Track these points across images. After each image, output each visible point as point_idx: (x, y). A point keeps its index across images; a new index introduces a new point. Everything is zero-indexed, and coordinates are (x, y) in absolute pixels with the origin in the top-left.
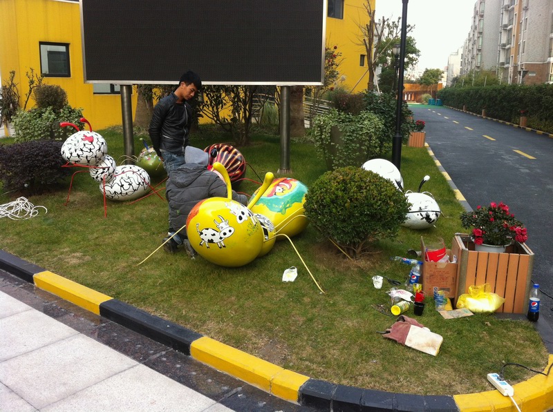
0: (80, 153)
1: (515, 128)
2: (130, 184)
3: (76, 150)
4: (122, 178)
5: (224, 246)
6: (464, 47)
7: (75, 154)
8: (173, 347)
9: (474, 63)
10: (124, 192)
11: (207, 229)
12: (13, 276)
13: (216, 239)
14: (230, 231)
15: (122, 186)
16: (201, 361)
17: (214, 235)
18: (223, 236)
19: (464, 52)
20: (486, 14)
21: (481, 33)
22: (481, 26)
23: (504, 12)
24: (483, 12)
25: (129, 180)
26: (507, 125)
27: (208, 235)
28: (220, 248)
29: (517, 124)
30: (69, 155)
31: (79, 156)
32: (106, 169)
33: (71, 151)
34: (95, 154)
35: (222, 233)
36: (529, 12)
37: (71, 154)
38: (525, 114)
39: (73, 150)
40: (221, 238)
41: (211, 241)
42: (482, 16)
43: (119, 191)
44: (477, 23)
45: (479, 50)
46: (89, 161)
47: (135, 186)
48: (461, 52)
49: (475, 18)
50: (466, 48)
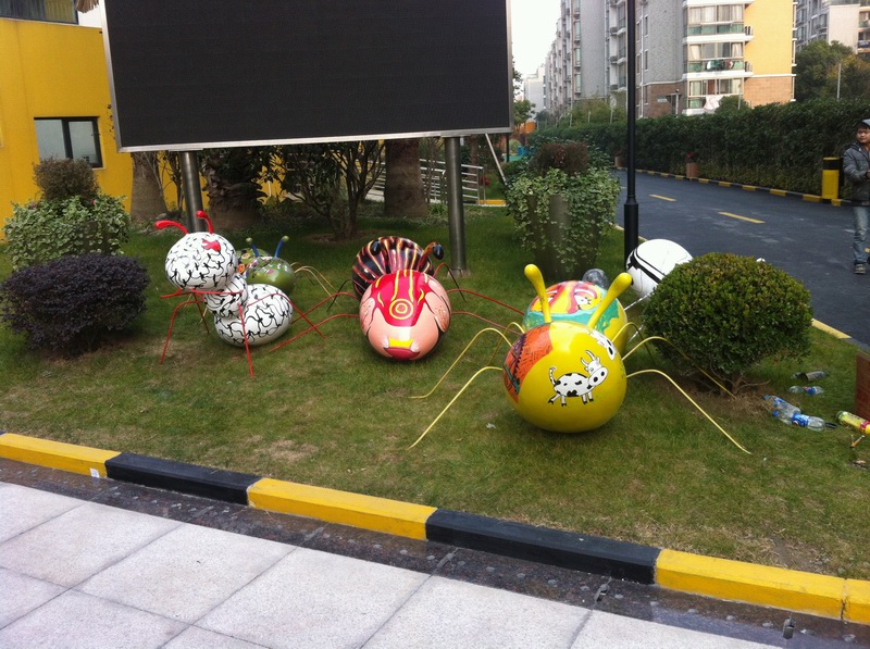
0: (204, 270)
1: (679, 180)
2: (272, 317)
3: (197, 267)
4: (258, 307)
5: (591, 400)
6: (546, 65)
7: (196, 274)
8: (613, 575)
9: (570, 88)
10: (263, 330)
11: (570, 375)
12: (190, 496)
13: (581, 390)
14: (603, 374)
15: (260, 320)
16: (680, 590)
17: (580, 382)
18: (592, 383)
19: (546, 72)
20: (582, 14)
21: (578, 43)
22: (578, 32)
23: (610, 9)
24: (578, 10)
25: (268, 310)
26: (663, 177)
27: (569, 384)
28: (585, 403)
29: (680, 174)
30: (186, 277)
31: (202, 276)
32: (238, 295)
33: (189, 268)
34: (225, 271)
35: (592, 378)
36: (649, 6)
37: (190, 273)
38: (693, 159)
39: (192, 267)
40: (589, 387)
41: (572, 394)
42: (577, 17)
43: (255, 330)
44: (569, 28)
45: (578, 69)
46: (216, 284)
47: (278, 317)
48: (542, 73)
49: (564, 20)
50: (551, 66)
